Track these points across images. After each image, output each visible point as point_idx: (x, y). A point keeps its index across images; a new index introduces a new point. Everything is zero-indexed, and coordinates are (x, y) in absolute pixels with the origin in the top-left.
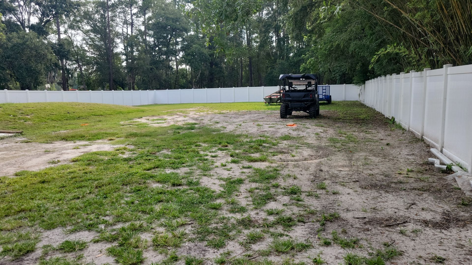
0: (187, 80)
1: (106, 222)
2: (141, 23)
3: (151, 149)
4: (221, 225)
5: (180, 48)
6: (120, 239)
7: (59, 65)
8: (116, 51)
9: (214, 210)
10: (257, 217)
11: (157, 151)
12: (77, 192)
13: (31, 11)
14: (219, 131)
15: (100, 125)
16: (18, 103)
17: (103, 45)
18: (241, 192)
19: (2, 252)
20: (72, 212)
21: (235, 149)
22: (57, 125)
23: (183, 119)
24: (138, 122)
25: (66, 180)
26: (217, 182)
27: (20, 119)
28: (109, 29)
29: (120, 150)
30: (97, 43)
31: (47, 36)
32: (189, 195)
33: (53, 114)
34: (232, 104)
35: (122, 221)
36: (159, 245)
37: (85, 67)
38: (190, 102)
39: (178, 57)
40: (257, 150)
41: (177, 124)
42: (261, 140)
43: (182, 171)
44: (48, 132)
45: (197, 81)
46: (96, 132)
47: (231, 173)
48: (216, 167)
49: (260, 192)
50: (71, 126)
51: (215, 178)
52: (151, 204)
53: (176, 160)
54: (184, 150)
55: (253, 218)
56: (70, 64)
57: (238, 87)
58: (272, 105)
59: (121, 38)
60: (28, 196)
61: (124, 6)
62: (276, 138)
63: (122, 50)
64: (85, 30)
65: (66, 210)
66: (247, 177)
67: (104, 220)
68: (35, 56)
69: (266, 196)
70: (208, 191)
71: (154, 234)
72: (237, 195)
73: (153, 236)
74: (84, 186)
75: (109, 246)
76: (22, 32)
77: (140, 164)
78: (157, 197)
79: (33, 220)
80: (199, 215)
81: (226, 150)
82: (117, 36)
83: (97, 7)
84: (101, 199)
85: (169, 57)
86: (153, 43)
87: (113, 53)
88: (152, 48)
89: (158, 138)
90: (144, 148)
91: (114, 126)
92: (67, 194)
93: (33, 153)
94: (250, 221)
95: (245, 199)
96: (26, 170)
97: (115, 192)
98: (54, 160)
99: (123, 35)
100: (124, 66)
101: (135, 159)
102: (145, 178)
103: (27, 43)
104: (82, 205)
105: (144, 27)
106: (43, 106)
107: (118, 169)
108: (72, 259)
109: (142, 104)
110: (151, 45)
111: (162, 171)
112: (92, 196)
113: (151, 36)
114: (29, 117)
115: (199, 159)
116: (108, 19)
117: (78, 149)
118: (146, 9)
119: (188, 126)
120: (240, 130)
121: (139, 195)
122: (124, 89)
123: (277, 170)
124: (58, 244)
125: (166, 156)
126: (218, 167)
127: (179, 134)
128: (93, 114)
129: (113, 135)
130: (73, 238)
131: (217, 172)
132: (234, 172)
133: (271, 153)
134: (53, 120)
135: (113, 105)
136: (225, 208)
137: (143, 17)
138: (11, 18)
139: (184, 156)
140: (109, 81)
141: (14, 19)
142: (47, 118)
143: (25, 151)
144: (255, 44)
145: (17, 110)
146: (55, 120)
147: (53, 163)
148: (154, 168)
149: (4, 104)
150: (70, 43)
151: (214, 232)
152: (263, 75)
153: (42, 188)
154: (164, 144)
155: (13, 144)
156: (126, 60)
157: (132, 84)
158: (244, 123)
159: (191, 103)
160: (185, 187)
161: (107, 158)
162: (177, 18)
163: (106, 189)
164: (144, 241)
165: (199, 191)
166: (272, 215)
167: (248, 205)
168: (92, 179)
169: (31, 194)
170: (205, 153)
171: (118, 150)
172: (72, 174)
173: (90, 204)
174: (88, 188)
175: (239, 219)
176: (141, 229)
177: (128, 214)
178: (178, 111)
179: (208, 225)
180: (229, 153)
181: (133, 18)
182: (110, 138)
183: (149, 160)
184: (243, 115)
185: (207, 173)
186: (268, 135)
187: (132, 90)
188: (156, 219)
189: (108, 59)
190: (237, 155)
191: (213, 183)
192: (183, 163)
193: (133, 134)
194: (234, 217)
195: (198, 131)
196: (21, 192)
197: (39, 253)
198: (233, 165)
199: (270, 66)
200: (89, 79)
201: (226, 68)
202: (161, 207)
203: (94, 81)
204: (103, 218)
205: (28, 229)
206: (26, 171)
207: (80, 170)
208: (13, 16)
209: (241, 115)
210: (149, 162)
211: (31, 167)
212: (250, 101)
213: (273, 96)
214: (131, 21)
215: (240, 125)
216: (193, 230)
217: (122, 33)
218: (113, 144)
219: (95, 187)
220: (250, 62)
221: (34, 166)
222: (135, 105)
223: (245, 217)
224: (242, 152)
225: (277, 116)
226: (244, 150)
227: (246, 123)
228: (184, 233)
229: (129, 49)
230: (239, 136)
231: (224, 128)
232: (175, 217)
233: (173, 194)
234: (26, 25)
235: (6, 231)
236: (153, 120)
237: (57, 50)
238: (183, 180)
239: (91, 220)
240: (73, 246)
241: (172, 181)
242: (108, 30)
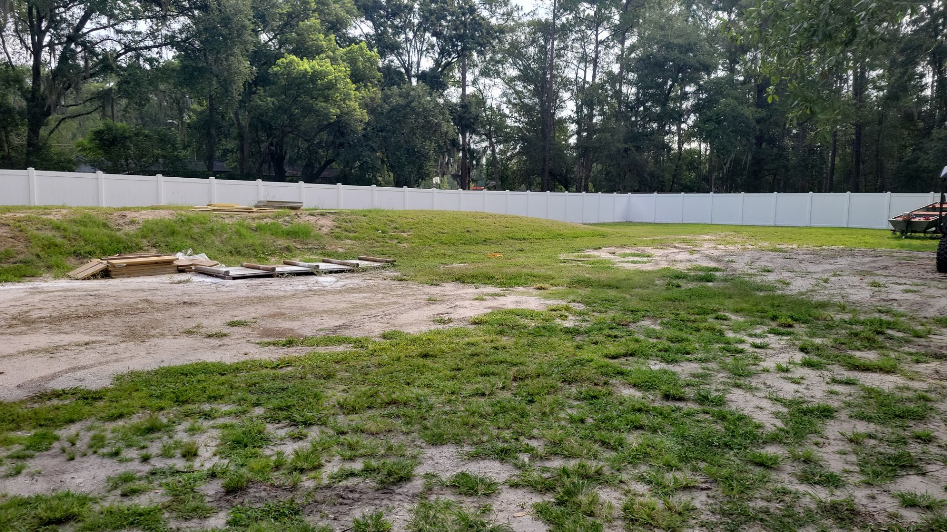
0: (698, 175)
1: (533, 450)
2: (612, 58)
3: (619, 315)
4: (777, 505)
5: (689, 107)
6: (559, 489)
7: (458, 143)
8: (560, 116)
9: (762, 469)
10: (870, 505)
11: (632, 320)
12: (481, 384)
13: (424, 49)
14: (771, 289)
15: (521, 259)
16: (391, 209)
17: (536, 104)
18: (828, 439)
19: (362, 471)
20: (472, 420)
21: (813, 335)
22: (449, 252)
23: (689, 256)
24: (594, 256)
25: (463, 357)
26: (766, 404)
27: (391, 238)
28: (551, 74)
29: (559, 310)
30: (526, 101)
31: (444, 90)
32: (701, 424)
33: (444, 231)
34: (805, 231)
35: (562, 454)
36: (637, 520)
37: (502, 146)
38: (703, 222)
39: (684, 126)
40: (870, 344)
41: (675, 268)
42: (881, 320)
43: (685, 370)
44: (434, 264)
45: (723, 177)
46: (513, 270)
47: (801, 390)
48: (764, 371)
49: (880, 446)
50: (472, 257)
51: (762, 394)
52: (620, 431)
53: (672, 345)
54: (689, 324)
55: (861, 507)
56: (477, 140)
57: (820, 191)
58: (911, 238)
59: (572, 90)
60: (403, 377)
61: (583, 28)
62: (924, 320)
63: (571, 113)
64: (509, 78)
65: (462, 414)
66: (843, 406)
67: (528, 445)
68: (423, 127)
69: (896, 459)
70: (746, 423)
71: (626, 496)
72: (817, 444)
73: (623, 497)
74: (493, 374)
75: (537, 499)
76: (406, 86)
77: (596, 343)
78: (631, 416)
79: (408, 423)
80: (724, 472)
81: (788, 334)
82: (565, 86)
83: (534, 33)
84: (524, 404)
85: (665, 125)
86: (634, 98)
87: (554, 119)
88: (632, 108)
89: (633, 293)
90: (606, 311)
91: (548, 261)
92: (463, 384)
93: (410, 300)
94: (854, 512)
95: (838, 456)
96: (398, 329)
97: (549, 393)
98: (443, 316)
99: (577, 84)
100: (572, 145)
101: (586, 333)
102: (607, 374)
103: (413, 104)
104: (489, 409)
105: (618, 66)
106: (429, 216)
107: (554, 348)
108: (472, 510)
109: (601, 221)
110: (630, 103)
111: (642, 364)
112: (507, 395)
113: (631, 84)
114: (405, 235)
115: (724, 349)
116: (552, 55)
117: (483, 300)
118: (627, 30)
119: (700, 273)
120: (826, 292)
121: (595, 407)
122: (567, 190)
123: (927, 400)
124: (448, 474)
125: (650, 334)
126: (768, 371)
127: (679, 289)
128: (510, 235)
129: (546, 278)
130: (475, 469)
131: (766, 382)
132: (811, 387)
133: (911, 354)
134: (442, 242)
135: (547, 221)
136: (788, 468)
137: (620, 46)
138: (392, 61)
139: (690, 337)
140: (541, 175)
141: (397, 63)
142: (433, 239)
143: (398, 296)
144: (874, 94)
145: (388, 223)
146: (445, 244)
147: (441, 322)
148: (625, 355)
149: (370, 211)
150: (480, 101)
151: (761, 520)
152: (891, 166)
153: (424, 366)
154: (645, 308)
155: (380, 281)
156: (578, 133)
157: (583, 180)
158: (835, 275)
159: (705, 224)
160: (692, 406)
161: (533, 324)
162: (689, 44)
163: (532, 384)
164: (606, 505)
165: (723, 418)
166: (914, 509)
167: (846, 471)
168: (507, 362)
169: (407, 374)
170: (738, 336)
171: (555, 311)
172: (473, 348)
173: (504, 410)
174: (500, 378)
175: (824, 500)
176: (597, 478)
177: (573, 442)
178: (675, 240)
179: (747, 499)
180: (797, 342)
181: (599, 49)
182: (539, 285)
183: (616, 337)
184: (833, 258)
185: (742, 382)
186: (901, 309)
187: (584, 193)
188: (630, 463)
189: (543, 131)
190: (818, 349)
191: (758, 407)
192: (688, 353)
193: (584, 281)
194: (810, 494)
195: (722, 285)
196: (392, 369)
197: (417, 485)
198: (807, 372)
199: (912, 145)
200: (506, 168)
201: (793, 148)
202: (640, 441)
203: (514, 173)
204: (527, 441)
205: (402, 437)
206: (399, 332)
207: (485, 341)
208: (395, 58)
209: (826, 257)
210: (614, 341)
211: (406, 325)
212: (850, 226)
213: (917, 216)
214: (594, 56)
215: (826, 281)
216: (711, 504)
217: (576, 80)
218: (546, 298)
219: (512, 378)
220: (858, 134)
221: (412, 324)
222: (587, 222)
223: (841, 499)
224: (829, 343)
225: (928, 265)
226: (835, 340)
227: (840, 278)
228: (691, 505)
229: (585, 111)
230: (822, 305)
231: (785, 283)
232: (670, 467)
233: (666, 417)
234: (413, 73)
235: (368, 434)
236: (624, 255)
237: (459, 115)
238: (687, 389)
239: (505, 441)
240: (474, 485)
241: (664, 388)
242: (549, 76)
